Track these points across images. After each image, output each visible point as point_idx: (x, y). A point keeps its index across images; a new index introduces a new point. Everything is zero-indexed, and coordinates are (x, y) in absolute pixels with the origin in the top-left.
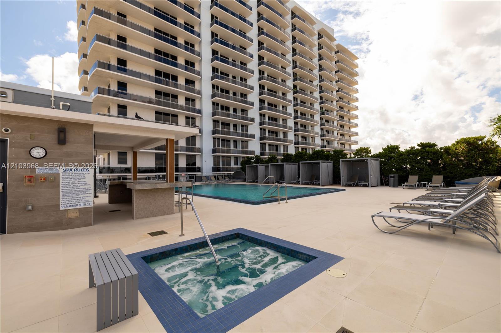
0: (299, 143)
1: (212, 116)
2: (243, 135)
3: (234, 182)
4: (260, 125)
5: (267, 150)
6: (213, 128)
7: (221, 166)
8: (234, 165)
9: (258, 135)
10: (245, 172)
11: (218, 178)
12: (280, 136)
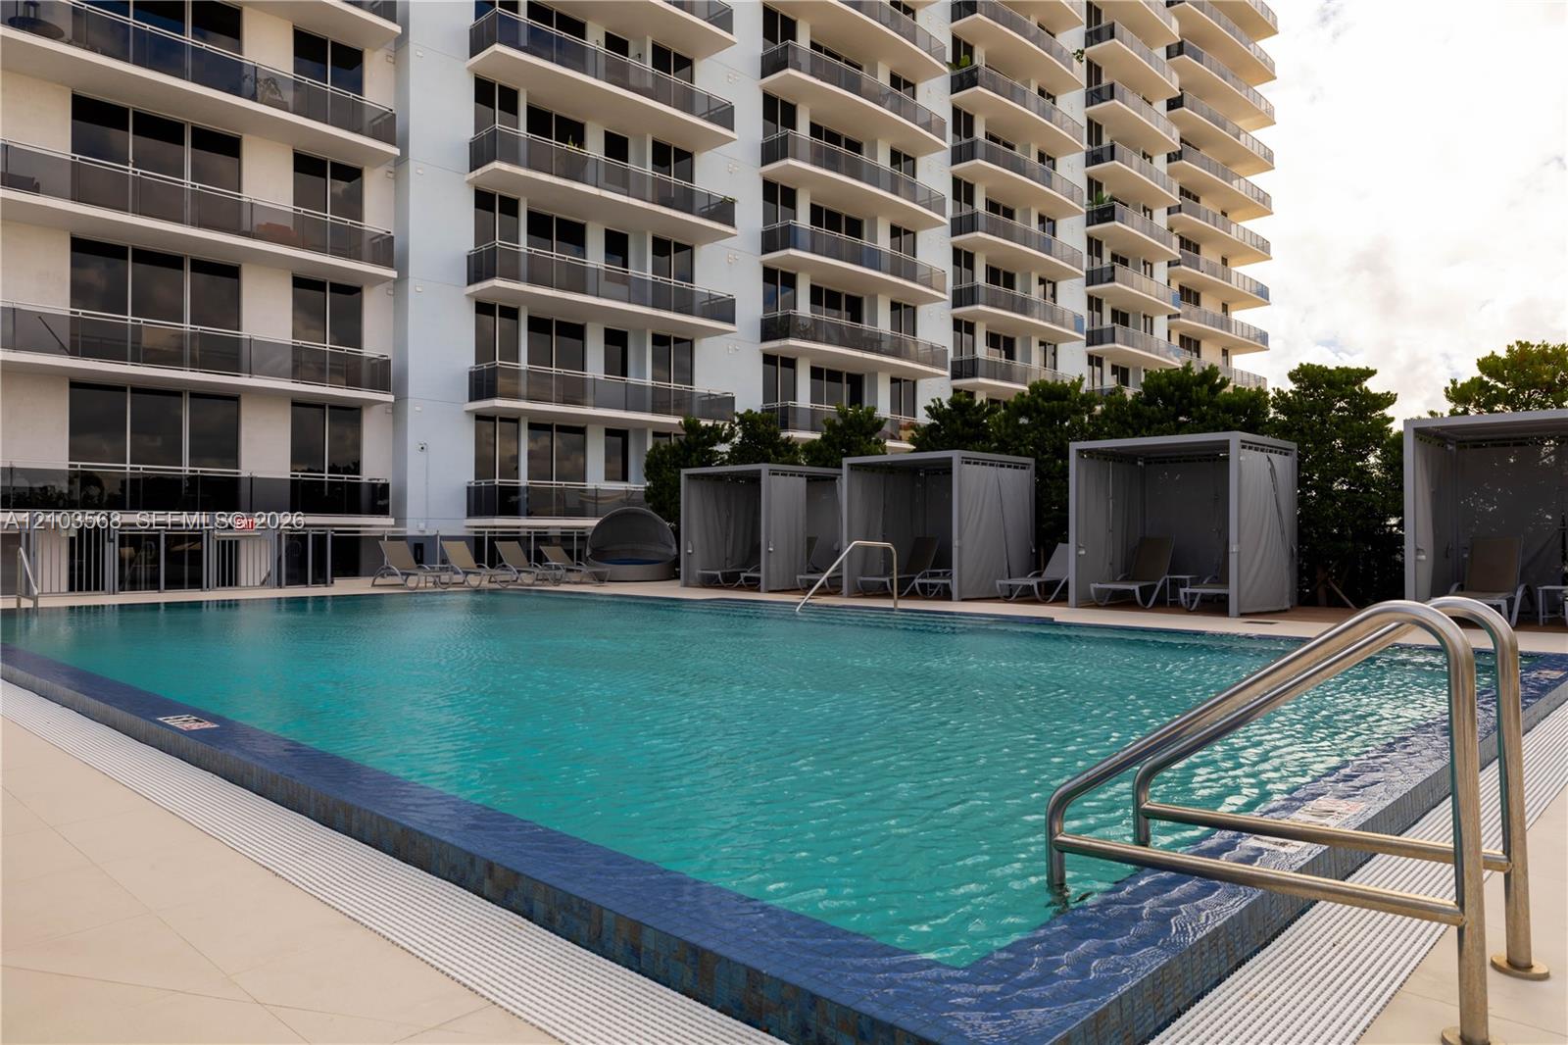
0: (981, 368)
1: (474, 167)
2: (660, 298)
3: (600, 579)
4: (766, 250)
5: (804, 399)
6: (478, 242)
7: (524, 481)
8: (607, 479)
9: (751, 306)
10: (674, 517)
11: (493, 549)
12: (874, 322)
